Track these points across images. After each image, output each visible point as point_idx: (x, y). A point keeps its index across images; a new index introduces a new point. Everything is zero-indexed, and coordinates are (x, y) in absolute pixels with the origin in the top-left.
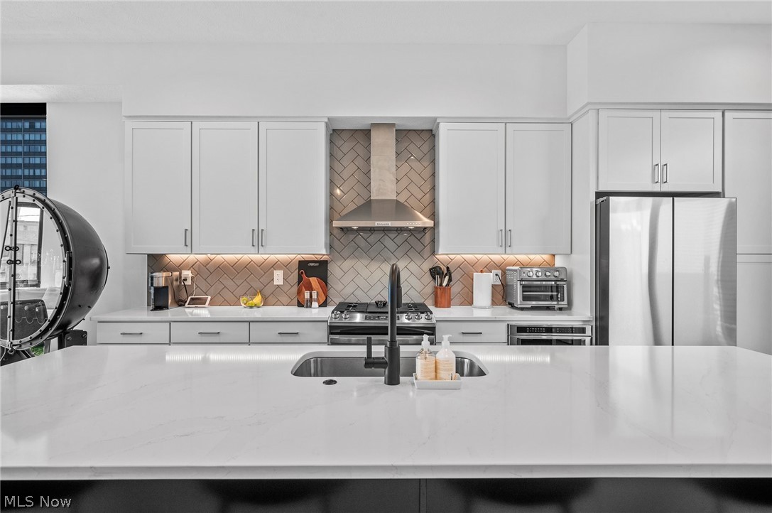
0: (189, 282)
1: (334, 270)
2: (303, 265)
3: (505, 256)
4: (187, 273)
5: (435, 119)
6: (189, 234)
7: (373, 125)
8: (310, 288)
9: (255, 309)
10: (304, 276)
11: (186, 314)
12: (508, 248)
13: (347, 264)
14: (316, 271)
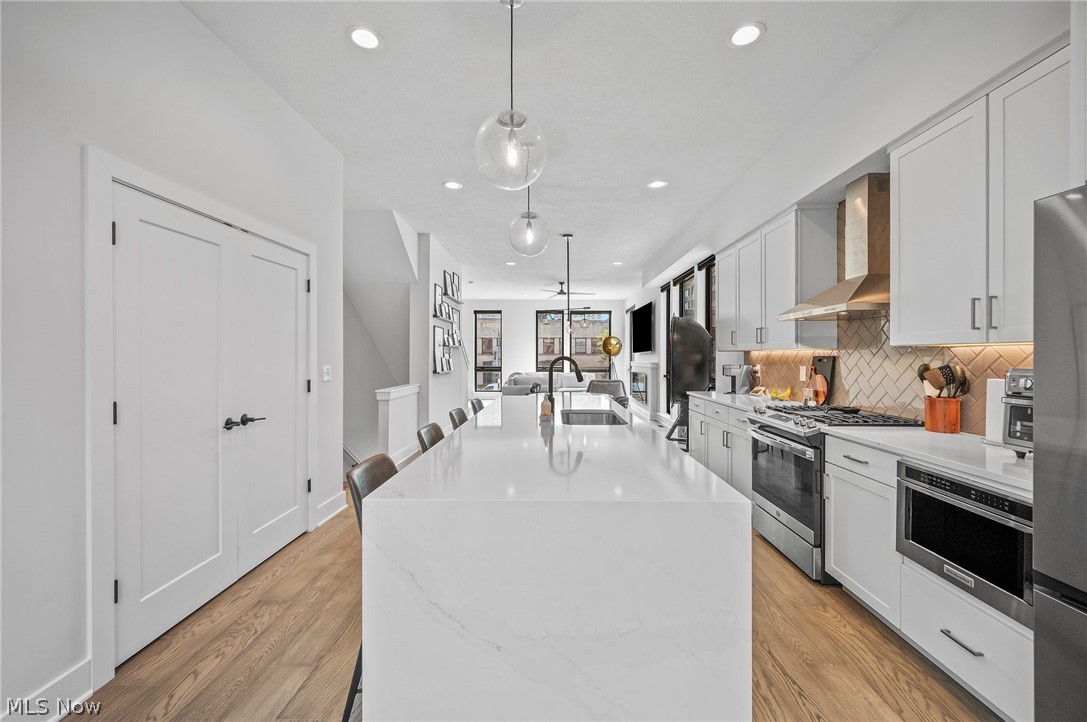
0: (759, 375)
1: (843, 368)
2: (817, 360)
4: (758, 368)
5: (886, 150)
8: (814, 385)
12: (990, 332)
13: (852, 360)
14: (826, 367)
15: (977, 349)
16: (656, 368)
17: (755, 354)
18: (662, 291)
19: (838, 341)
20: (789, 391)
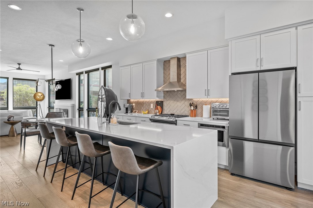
0: (134, 107)
1: (165, 104)
2: (157, 102)
3: (207, 99)
4: (134, 104)
5: (185, 53)
6: (130, 94)
7: (171, 58)
8: (158, 109)
9: (145, 114)
10: (157, 105)
11: (132, 115)
12: (208, 96)
13: (168, 102)
14: (160, 104)
15: (198, 99)
16: (73, 106)
17: (132, 100)
18: (77, 75)
19: (164, 97)
20: (147, 111)
